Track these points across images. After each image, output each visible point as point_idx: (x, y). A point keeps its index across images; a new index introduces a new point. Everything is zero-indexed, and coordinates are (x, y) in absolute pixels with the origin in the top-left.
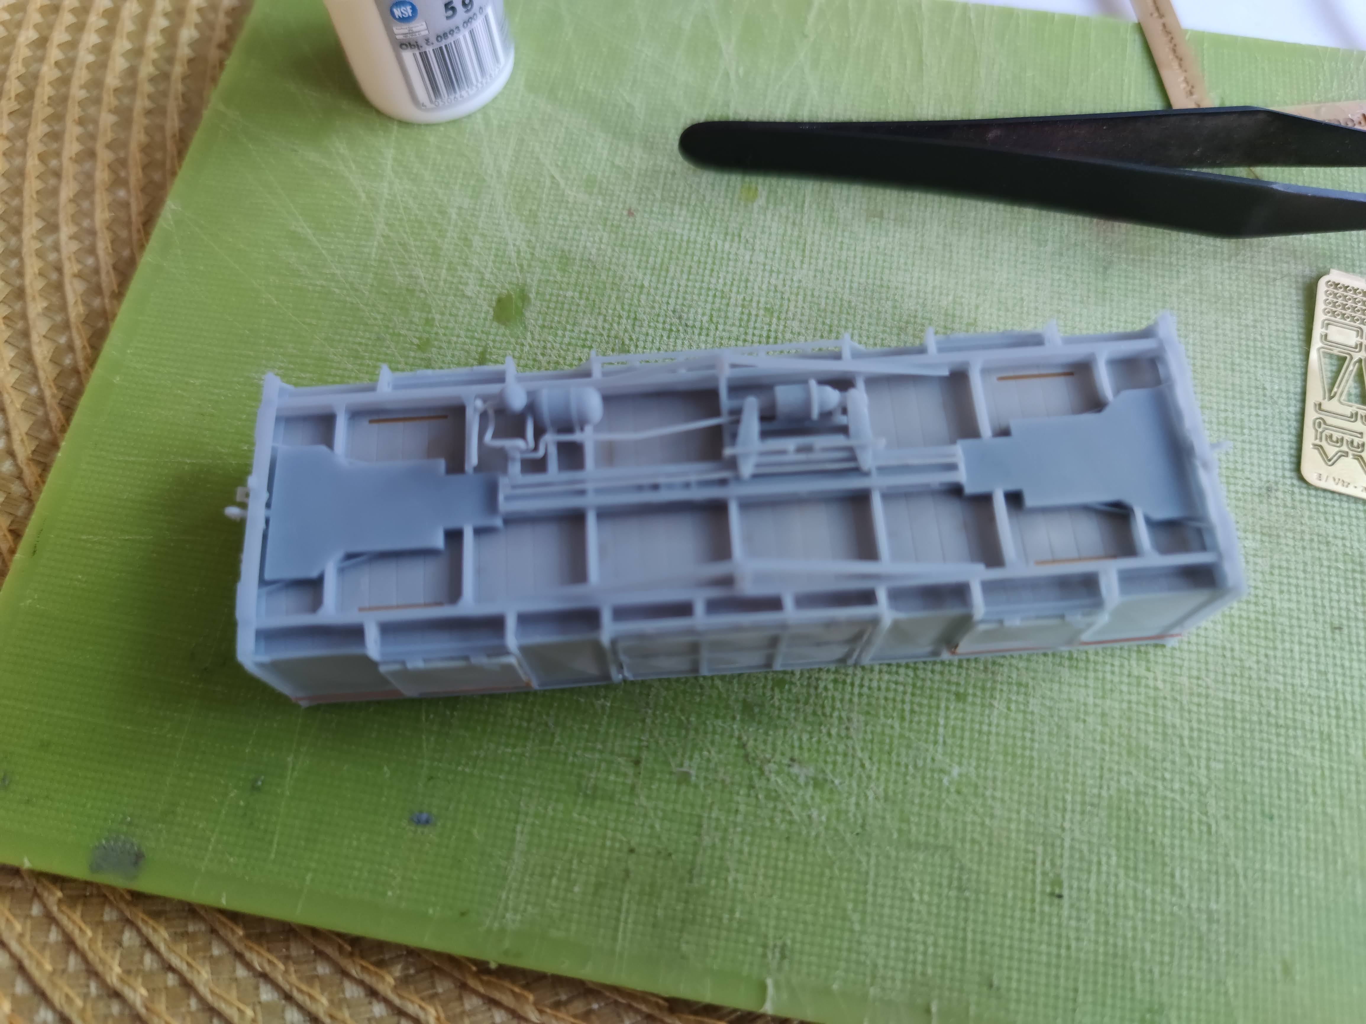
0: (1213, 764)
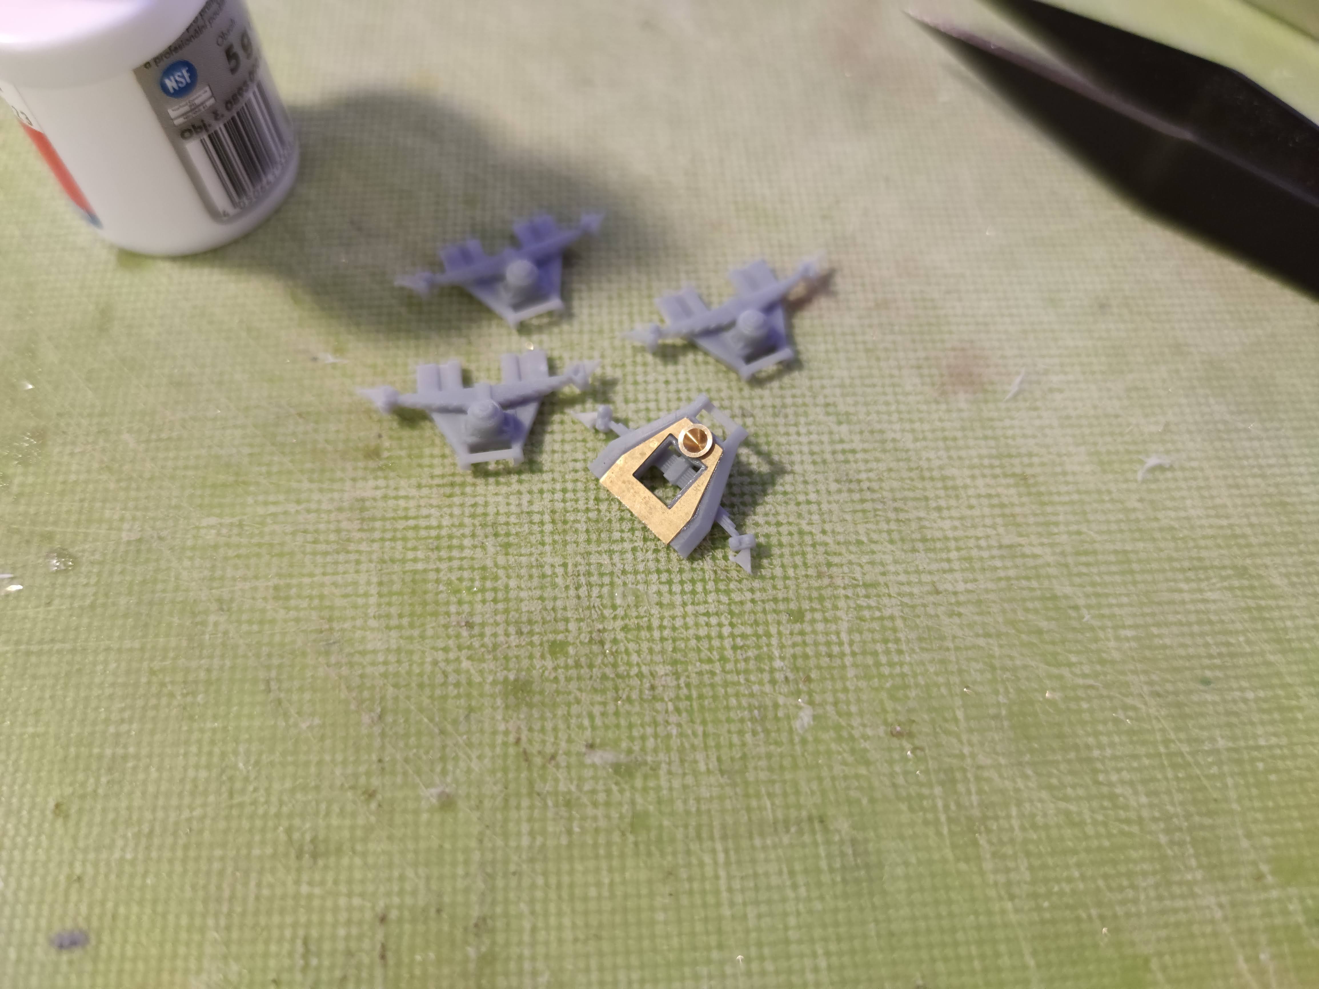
0: (1123, 633)
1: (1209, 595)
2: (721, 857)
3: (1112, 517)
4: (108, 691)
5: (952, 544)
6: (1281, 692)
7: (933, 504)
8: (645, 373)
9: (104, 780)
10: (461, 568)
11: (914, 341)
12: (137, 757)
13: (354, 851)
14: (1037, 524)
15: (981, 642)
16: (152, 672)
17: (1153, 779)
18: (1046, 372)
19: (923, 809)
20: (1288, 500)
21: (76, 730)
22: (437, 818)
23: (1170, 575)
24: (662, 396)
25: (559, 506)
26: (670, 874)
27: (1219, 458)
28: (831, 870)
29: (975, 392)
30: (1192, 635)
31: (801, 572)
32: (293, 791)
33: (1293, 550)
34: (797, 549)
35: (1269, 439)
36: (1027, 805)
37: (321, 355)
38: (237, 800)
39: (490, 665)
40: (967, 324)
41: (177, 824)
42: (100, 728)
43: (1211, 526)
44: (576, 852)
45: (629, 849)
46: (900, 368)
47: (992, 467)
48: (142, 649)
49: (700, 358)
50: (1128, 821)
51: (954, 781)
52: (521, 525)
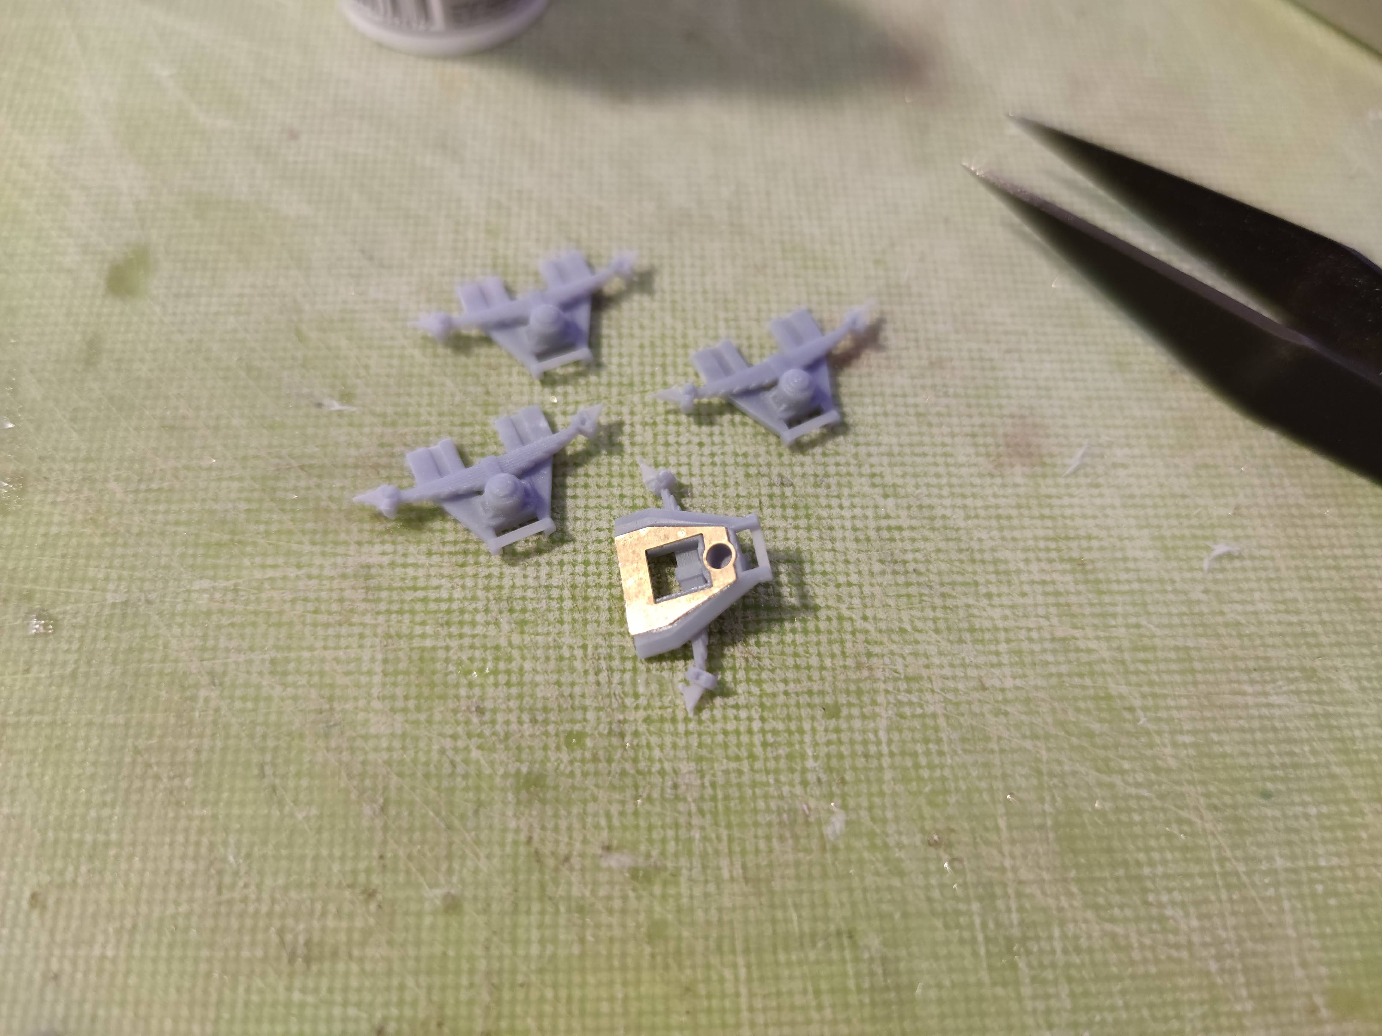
0: (1180, 738)
1: (1274, 699)
2: (743, 972)
3: (1174, 610)
4: (89, 770)
5: (1002, 635)
6: (1345, 809)
7: (983, 590)
8: (678, 434)
9: (84, 869)
10: (472, 647)
11: (969, 406)
12: (120, 845)
13: (350, 956)
14: (1093, 615)
15: (1028, 744)
16: (137, 751)
17: (1206, 901)
18: (1110, 445)
19: (958, 926)
20: (1363, 595)
21: (55, 811)
22: (441, 921)
23: (1233, 675)
24: (695, 460)
25: (580, 580)
26: (688, 990)
27: (1291, 547)
28: (860, 990)
29: (1033, 465)
30: (1254, 743)
31: (839, 662)
32: (286, 888)
33: (1365, 651)
34: (835, 636)
35: (1345, 527)
36: (1071, 926)
37: (326, 401)
38: (226, 895)
39: (502, 755)
40: (1027, 388)
41: (161, 920)
42: (80, 810)
43: (1280, 623)
44: (589, 964)
45: (645, 962)
46: (953, 435)
47: (1048, 550)
48: (127, 725)
49: (737, 418)
50: (1177, 946)
51: (993, 897)
52: (539, 600)
